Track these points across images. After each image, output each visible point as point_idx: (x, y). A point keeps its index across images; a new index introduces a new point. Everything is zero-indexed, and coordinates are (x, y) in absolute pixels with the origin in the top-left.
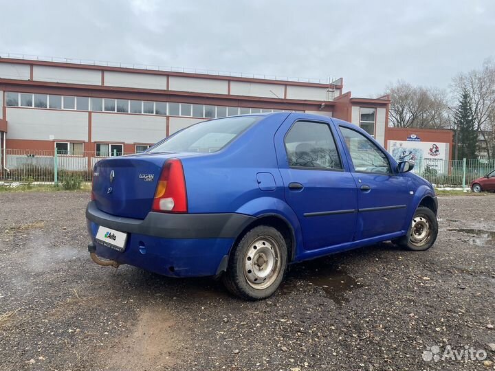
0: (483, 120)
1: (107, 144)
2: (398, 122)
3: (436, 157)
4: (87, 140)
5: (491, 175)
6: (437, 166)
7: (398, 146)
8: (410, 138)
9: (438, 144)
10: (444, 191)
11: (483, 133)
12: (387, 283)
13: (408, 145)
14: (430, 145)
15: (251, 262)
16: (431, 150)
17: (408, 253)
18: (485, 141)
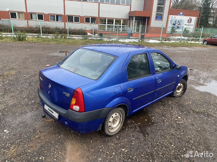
0: (215, 2)
1: (35, 13)
2: (175, 3)
3: (189, 24)
4: (25, 12)
5: (213, 37)
6: (189, 28)
7: (173, 18)
8: (180, 14)
9: (192, 17)
10: (191, 44)
11: (213, 9)
12: (163, 121)
13: (178, 18)
14: (188, 18)
15: (110, 123)
16: (188, 20)
17: (173, 98)
18: (214, 13)
